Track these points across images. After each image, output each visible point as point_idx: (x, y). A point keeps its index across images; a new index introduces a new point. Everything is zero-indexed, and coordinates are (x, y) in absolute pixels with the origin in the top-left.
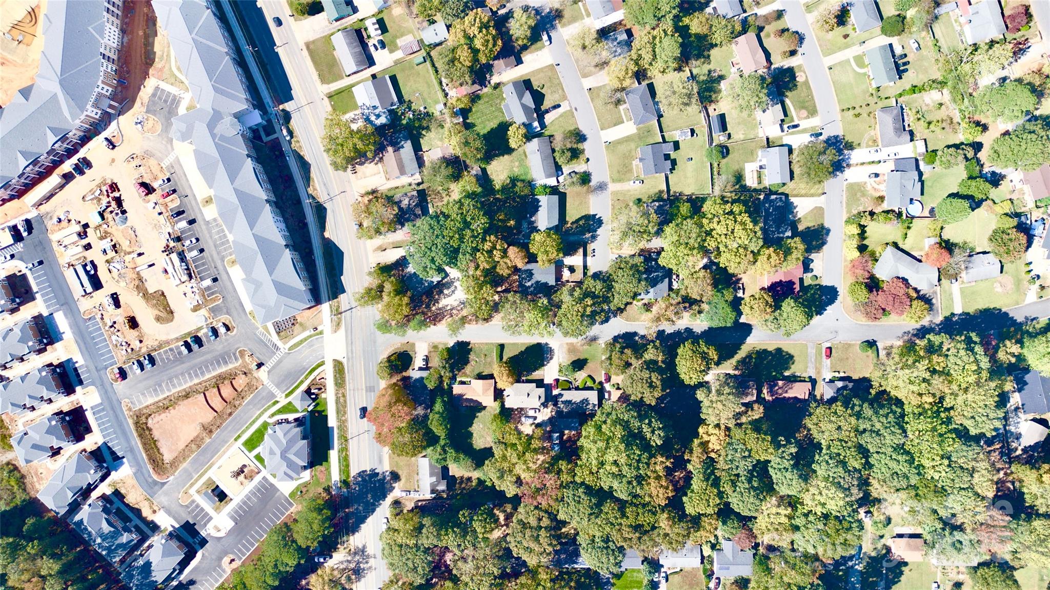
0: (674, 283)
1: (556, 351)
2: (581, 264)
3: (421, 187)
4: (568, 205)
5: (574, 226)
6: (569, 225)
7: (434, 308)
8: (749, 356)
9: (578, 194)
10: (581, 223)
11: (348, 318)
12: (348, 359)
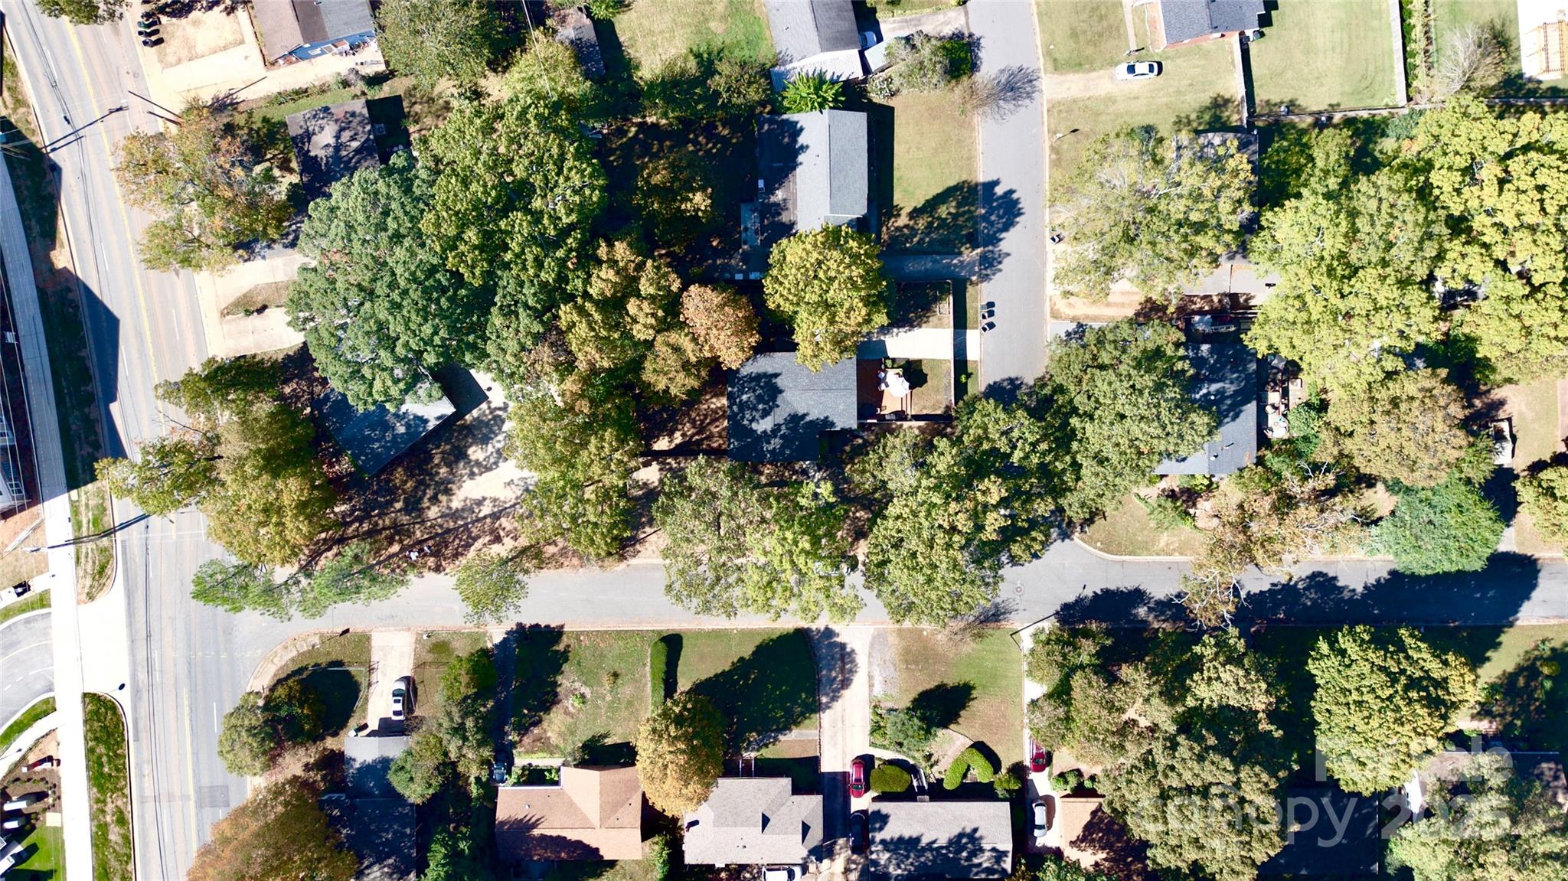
0: (1273, 418)
1: (861, 659)
2: (949, 355)
3: (386, 91)
4: (898, 148)
5: (921, 224)
6: (903, 220)
7: (433, 512)
8: (1529, 669)
9: (934, 113)
10: (943, 211)
11: (136, 551)
12: (136, 694)
